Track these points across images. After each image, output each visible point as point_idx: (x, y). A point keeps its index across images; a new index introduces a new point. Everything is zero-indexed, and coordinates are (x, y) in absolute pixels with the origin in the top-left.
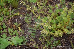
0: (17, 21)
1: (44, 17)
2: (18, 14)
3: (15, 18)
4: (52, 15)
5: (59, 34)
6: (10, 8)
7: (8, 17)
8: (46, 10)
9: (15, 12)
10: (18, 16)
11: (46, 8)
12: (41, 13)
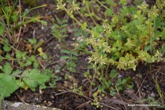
0: (36, 34)
1: (95, 26)
2: (36, 19)
3: (30, 28)
4: (113, 20)
5: (128, 62)
6: (19, 6)
7: (14, 26)
8: (99, 10)
9: (30, 14)
10: (36, 24)
11: (100, 5)
12: (89, 17)
